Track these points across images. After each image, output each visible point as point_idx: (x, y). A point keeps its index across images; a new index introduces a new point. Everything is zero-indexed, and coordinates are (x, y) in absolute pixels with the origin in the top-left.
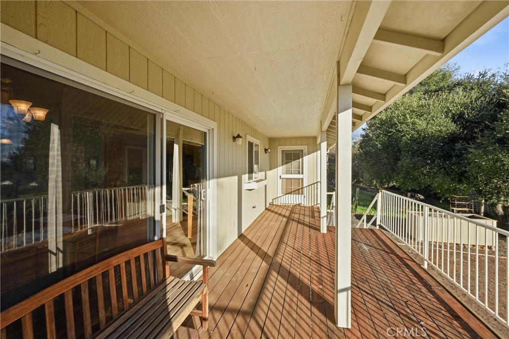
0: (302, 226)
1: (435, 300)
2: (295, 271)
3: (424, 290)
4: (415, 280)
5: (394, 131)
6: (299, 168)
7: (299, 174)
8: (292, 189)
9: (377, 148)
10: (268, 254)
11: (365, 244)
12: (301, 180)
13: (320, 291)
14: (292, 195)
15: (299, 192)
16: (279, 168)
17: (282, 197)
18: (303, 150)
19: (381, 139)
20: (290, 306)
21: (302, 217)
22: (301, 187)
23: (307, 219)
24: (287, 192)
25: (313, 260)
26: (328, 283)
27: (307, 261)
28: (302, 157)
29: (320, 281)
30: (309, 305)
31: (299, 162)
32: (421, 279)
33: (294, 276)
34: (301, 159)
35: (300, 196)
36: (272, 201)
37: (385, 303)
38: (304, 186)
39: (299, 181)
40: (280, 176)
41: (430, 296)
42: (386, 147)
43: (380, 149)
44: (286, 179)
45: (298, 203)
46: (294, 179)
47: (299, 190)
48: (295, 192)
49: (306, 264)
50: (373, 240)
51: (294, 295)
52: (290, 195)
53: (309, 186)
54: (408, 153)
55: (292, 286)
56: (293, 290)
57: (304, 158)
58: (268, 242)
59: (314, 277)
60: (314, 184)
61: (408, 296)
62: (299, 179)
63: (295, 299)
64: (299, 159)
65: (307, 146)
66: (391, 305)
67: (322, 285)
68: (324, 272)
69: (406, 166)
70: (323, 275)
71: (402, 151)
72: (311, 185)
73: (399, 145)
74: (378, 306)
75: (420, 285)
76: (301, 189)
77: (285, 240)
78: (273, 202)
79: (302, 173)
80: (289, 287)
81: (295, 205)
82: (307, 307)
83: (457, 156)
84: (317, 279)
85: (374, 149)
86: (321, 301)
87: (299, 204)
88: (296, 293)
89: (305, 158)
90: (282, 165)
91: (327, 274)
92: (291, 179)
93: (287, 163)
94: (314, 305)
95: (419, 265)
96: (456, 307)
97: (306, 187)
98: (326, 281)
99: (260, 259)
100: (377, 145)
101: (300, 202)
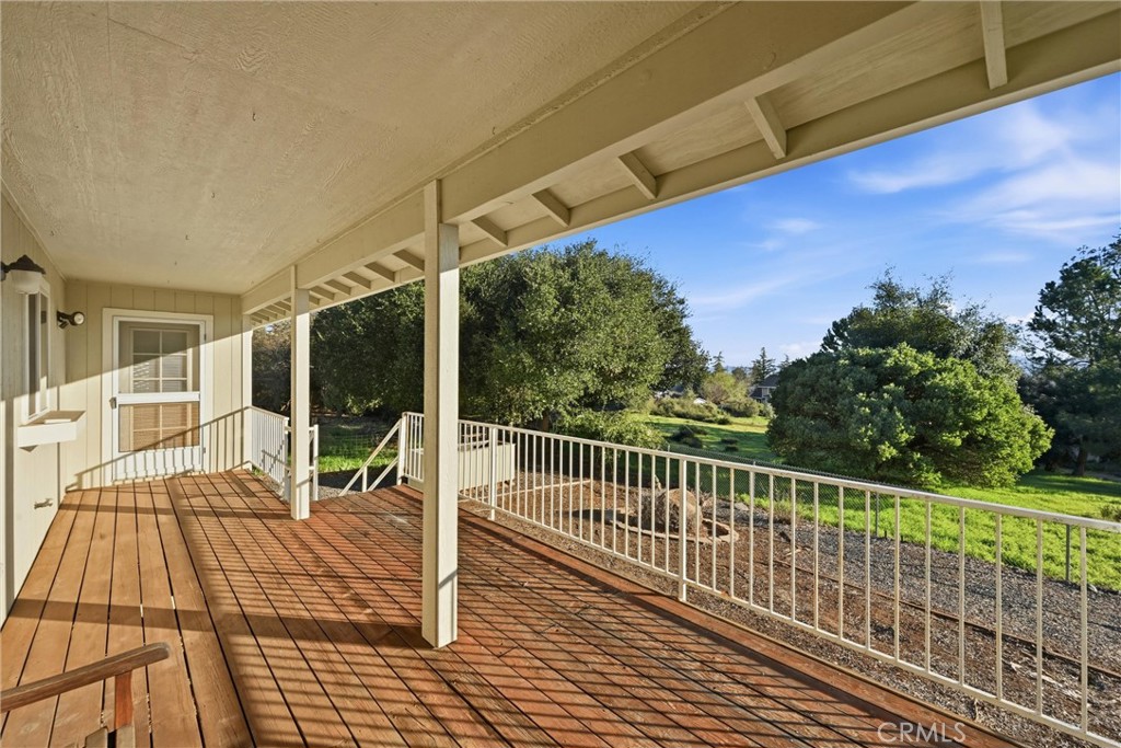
0: (234, 519)
1: (521, 553)
2: (293, 612)
3: (507, 547)
4: (491, 539)
5: (387, 303)
6: (185, 375)
7: (184, 388)
8: (157, 433)
9: (355, 333)
10: (184, 612)
11: (397, 515)
12: (189, 407)
13: (372, 618)
14: (160, 452)
15: (184, 439)
16: (106, 376)
17: (120, 463)
18: (198, 326)
19: (363, 316)
20: (333, 672)
21: (216, 501)
22: (190, 426)
23: (237, 503)
24: (140, 446)
25: (319, 576)
26: (378, 598)
27: (306, 582)
28: (197, 344)
29: (361, 603)
30: (369, 650)
31: (185, 358)
32: (496, 535)
33: (301, 621)
34: (190, 351)
35: (188, 450)
36: (75, 480)
37: (476, 584)
38: (201, 424)
39: (185, 409)
40: (113, 401)
41: (516, 551)
42: (371, 330)
43: (359, 336)
44: (136, 406)
45: (180, 470)
46: (166, 405)
47: (184, 433)
48: (167, 442)
49: (309, 588)
50: (404, 505)
51: (326, 651)
52: (150, 453)
53: (217, 420)
54: (410, 346)
55: (309, 639)
56: (317, 644)
57: (202, 347)
58: (158, 584)
59: (344, 602)
60: (233, 414)
61: (496, 563)
62: (183, 405)
63: (335, 657)
64: (184, 348)
65: (212, 317)
66: (483, 582)
67: (369, 607)
68: (356, 585)
69: (408, 369)
70: (358, 591)
71: (399, 342)
72: (225, 417)
73: (395, 331)
74: (471, 592)
75: (499, 543)
76: (192, 430)
77: (212, 563)
78: (80, 482)
79: (196, 388)
80: (302, 644)
81: (172, 478)
82: (368, 655)
83: (474, 354)
84: (352, 603)
85: (349, 334)
86: (385, 632)
87: (185, 474)
88: (330, 647)
89: (206, 349)
90: (122, 364)
91: (364, 586)
92: (156, 406)
93: (137, 361)
94: (378, 645)
95: (485, 519)
96: (543, 550)
97: (209, 423)
98: (371, 598)
99: (167, 631)
100: (355, 327)
101: (189, 467)
